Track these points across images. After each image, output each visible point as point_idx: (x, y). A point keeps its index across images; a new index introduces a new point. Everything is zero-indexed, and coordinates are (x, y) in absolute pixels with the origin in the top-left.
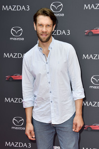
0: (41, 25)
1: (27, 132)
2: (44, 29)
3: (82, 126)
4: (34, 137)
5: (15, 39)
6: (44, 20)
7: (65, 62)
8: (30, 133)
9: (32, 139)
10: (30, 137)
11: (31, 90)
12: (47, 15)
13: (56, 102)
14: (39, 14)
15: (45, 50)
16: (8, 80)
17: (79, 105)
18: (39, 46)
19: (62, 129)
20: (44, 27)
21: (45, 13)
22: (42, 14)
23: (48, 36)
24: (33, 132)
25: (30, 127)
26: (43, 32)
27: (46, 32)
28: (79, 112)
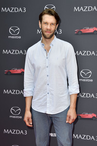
0: (46, 23)
1: (26, 119)
2: (49, 27)
3: (75, 118)
4: (31, 123)
5: (13, 37)
6: (49, 19)
7: (64, 59)
8: (28, 120)
9: (29, 125)
10: (27, 123)
11: (32, 81)
12: (52, 15)
13: (52, 94)
14: (45, 14)
15: (46, 46)
16: (7, 74)
17: (74, 99)
18: (42, 42)
19: (57, 119)
20: (49, 25)
21: (50, 13)
22: (47, 14)
23: (51, 34)
24: (31, 120)
25: (28, 114)
26: (47, 30)
27: (50, 30)
28: (73, 106)
